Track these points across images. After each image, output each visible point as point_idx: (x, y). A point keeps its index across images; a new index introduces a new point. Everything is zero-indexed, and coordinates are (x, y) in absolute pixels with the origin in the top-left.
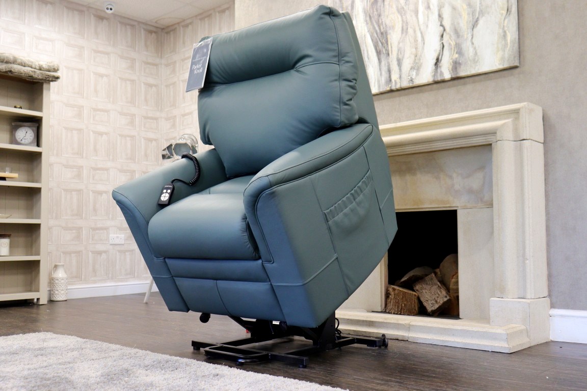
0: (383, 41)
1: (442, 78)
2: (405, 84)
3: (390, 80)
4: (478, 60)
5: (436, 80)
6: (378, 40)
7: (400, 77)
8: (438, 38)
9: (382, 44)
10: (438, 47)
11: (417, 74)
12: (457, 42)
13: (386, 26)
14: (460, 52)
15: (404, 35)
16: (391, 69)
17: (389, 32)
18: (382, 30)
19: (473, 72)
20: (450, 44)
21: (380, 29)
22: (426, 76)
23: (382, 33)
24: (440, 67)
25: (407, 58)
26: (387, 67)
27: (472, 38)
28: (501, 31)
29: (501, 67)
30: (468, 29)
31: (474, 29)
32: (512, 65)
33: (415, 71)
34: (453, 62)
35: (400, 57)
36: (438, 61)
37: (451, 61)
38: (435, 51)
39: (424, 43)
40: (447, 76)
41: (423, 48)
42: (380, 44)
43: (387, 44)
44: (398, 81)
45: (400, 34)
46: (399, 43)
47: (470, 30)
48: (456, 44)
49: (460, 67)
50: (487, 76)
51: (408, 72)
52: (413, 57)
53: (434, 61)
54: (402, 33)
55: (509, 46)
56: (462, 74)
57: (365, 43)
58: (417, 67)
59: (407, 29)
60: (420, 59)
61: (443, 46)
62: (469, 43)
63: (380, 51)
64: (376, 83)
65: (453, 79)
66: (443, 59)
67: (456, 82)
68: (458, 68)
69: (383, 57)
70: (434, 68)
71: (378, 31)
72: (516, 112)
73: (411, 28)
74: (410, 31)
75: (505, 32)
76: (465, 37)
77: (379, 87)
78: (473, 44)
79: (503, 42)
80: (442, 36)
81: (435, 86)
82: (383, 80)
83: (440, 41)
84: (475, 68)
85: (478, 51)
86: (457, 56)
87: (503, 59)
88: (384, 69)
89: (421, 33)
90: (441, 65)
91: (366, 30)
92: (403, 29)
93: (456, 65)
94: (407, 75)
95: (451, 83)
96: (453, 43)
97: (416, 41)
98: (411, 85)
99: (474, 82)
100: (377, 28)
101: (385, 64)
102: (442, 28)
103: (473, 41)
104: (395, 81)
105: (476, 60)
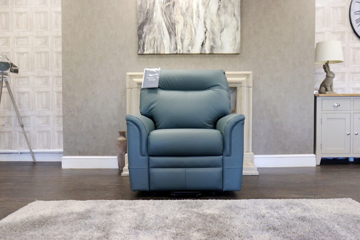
0: (173, 28)
1: (205, 53)
2: (185, 52)
3: (177, 49)
4: (223, 48)
5: (202, 53)
6: (170, 26)
7: (182, 48)
8: (204, 33)
9: (172, 29)
10: (203, 37)
11: (192, 48)
12: (213, 37)
13: (175, 20)
14: (214, 42)
15: (185, 27)
16: (177, 43)
17: (176, 24)
18: (172, 22)
19: (220, 53)
20: (209, 37)
21: (171, 21)
22: (196, 50)
23: (172, 24)
24: (204, 47)
25: (187, 40)
26: (175, 42)
27: (220, 37)
28: (234, 37)
29: (233, 53)
30: (218, 32)
31: (222, 33)
32: (238, 53)
33: (191, 47)
34: (211, 46)
35: (182, 38)
36: (203, 44)
37: (210, 45)
38: (202, 39)
39: (196, 34)
40: (208, 52)
41: (195, 36)
42: (171, 29)
43: (175, 30)
44: (181, 50)
45: (183, 26)
46: (182, 31)
47: (219, 33)
48: (212, 38)
49: (214, 49)
50: (225, 55)
51: (187, 46)
52: (190, 39)
53: (201, 44)
54: (184, 26)
55: (237, 44)
56: (215, 52)
57: (162, 26)
58: (192, 44)
59: (187, 25)
60: (193, 41)
61: (206, 38)
62: (219, 39)
63: (171, 33)
64: (168, 49)
65: (210, 54)
66: (206, 43)
67: (211, 55)
68: (213, 49)
69: (173, 36)
70: (201, 47)
71: (170, 22)
72: (248, 75)
73: (189, 24)
74: (188, 26)
75: (235, 38)
76: (217, 36)
77: (170, 51)
78: (221, 40)
79: (235, 42)
80: (206, 33)
81: (199, 55)
82: (173, 47)
83: (204, 35)
84: (221, 51)
85: (223, 44)
86: (213, 44)
87: (234, 49)
88: (173, 42)
89: (195, 29)
90: (204, 46)
91: (163, 20)
92: (184, 24)
93: (212, 48)
94: (186, 48)
95: (208, 55)
96: (211, 37)
97: (191, 32)
98: (188, 53)
99: (219, 57)
100: (169, 20)
101: (174, 40)
102: (205, 29)
103: (221, 38)
104: (179, 49)
105: (222, 47)
